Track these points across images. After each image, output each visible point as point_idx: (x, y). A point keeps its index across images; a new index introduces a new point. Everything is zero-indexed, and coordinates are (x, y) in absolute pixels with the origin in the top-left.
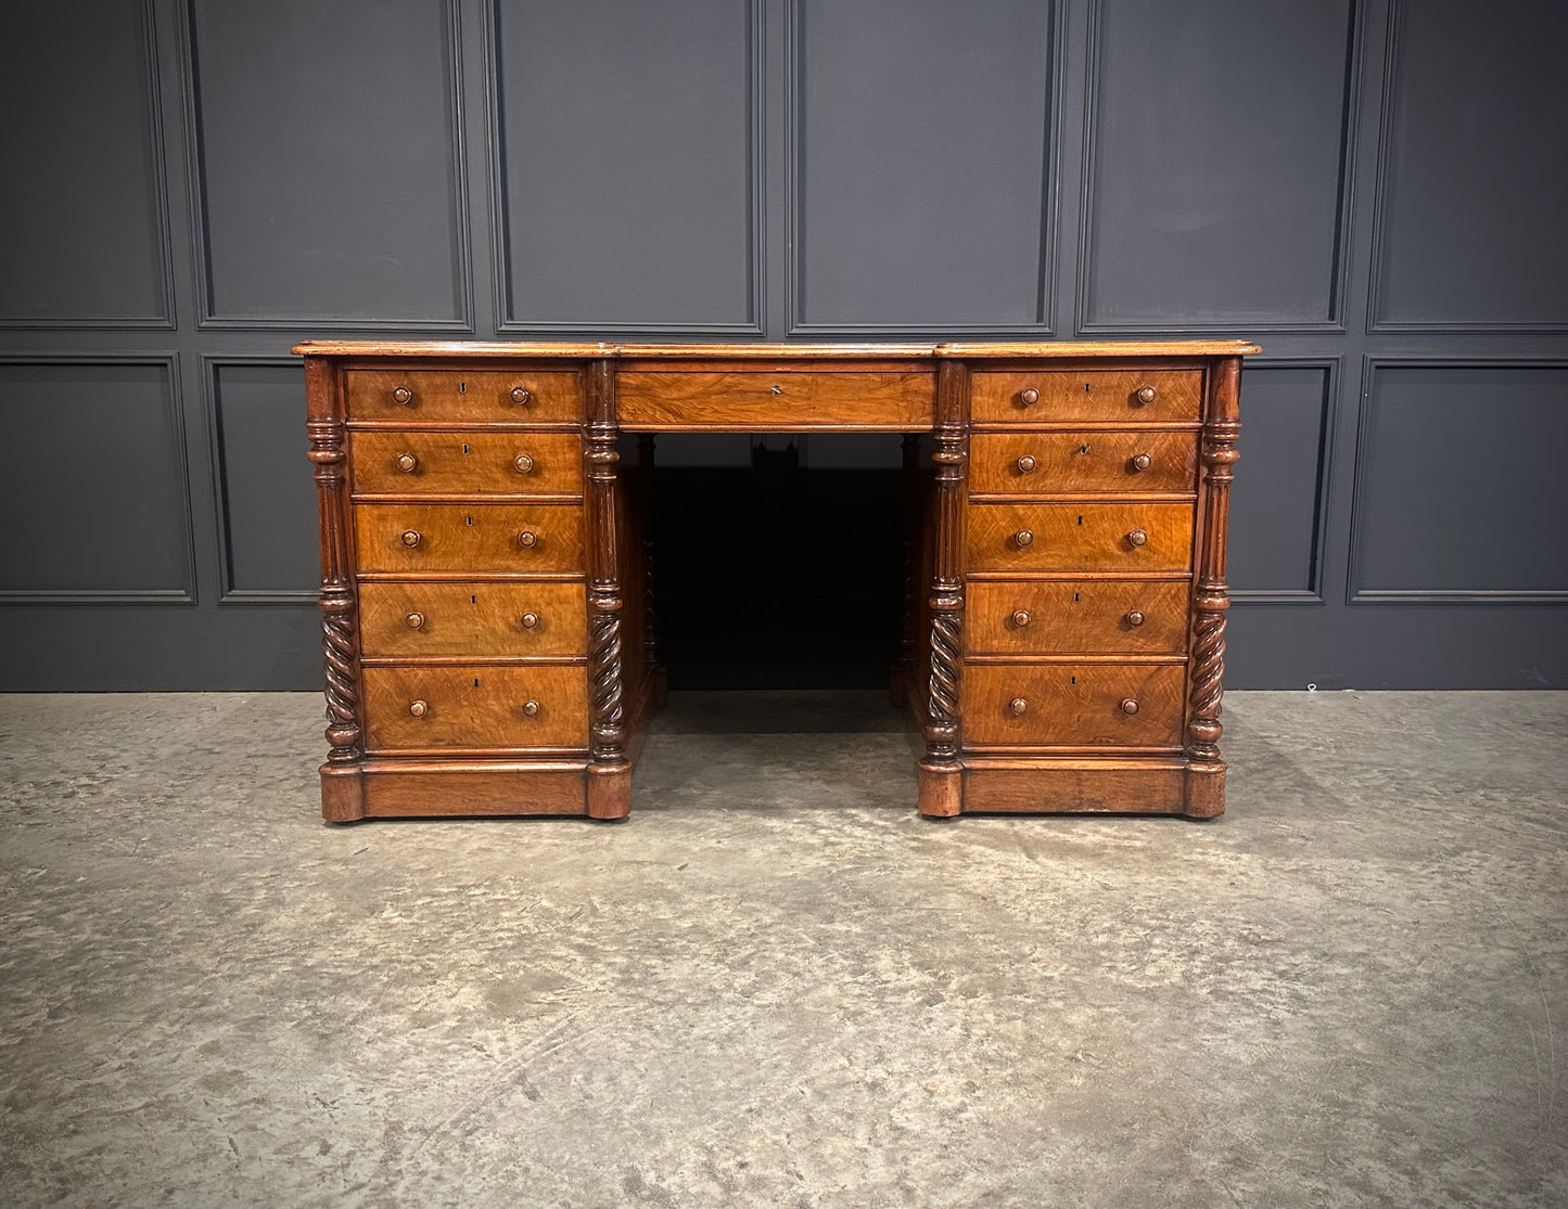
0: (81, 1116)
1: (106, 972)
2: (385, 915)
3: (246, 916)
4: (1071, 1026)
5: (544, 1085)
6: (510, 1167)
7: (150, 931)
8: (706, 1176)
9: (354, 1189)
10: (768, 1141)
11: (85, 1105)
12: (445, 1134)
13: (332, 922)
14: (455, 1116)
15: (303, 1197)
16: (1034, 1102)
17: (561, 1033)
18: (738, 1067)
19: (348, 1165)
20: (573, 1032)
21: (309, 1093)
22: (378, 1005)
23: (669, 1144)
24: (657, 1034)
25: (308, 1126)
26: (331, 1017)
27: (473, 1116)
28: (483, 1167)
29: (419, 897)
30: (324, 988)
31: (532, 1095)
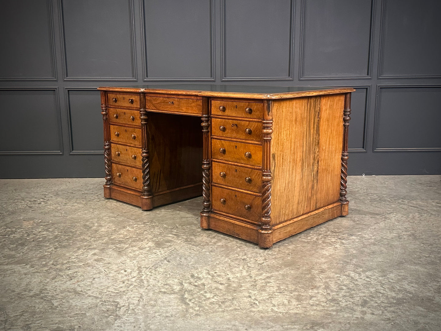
0: (70, 266)
1: (64, 241)
2: (127, 228)
3: (94, 229)
4: (289, 249)
5: (171, 260)
6: (166, 273)
7: (72, 232)
8: (208, 275)
9: (133, 277)
10: (221, 269)
11: (70, 265)
12: (151, 268)
13: (115, 230)
14: (152, 265)
15: (123, 279)
16: (279, 262)
17: (173, 250)
18: (213, 256)
19: (131, 274)
20: (176, 250)
21: (119, 262)
22: (130, 246)
23: (200, 270)
24: (195, 251)
25: (120, 267)
26: (120, 248)
27: (156, 265)
28: (160, 273)
29: (135, 224)
30: (117, 243)
31: (169, 262)
